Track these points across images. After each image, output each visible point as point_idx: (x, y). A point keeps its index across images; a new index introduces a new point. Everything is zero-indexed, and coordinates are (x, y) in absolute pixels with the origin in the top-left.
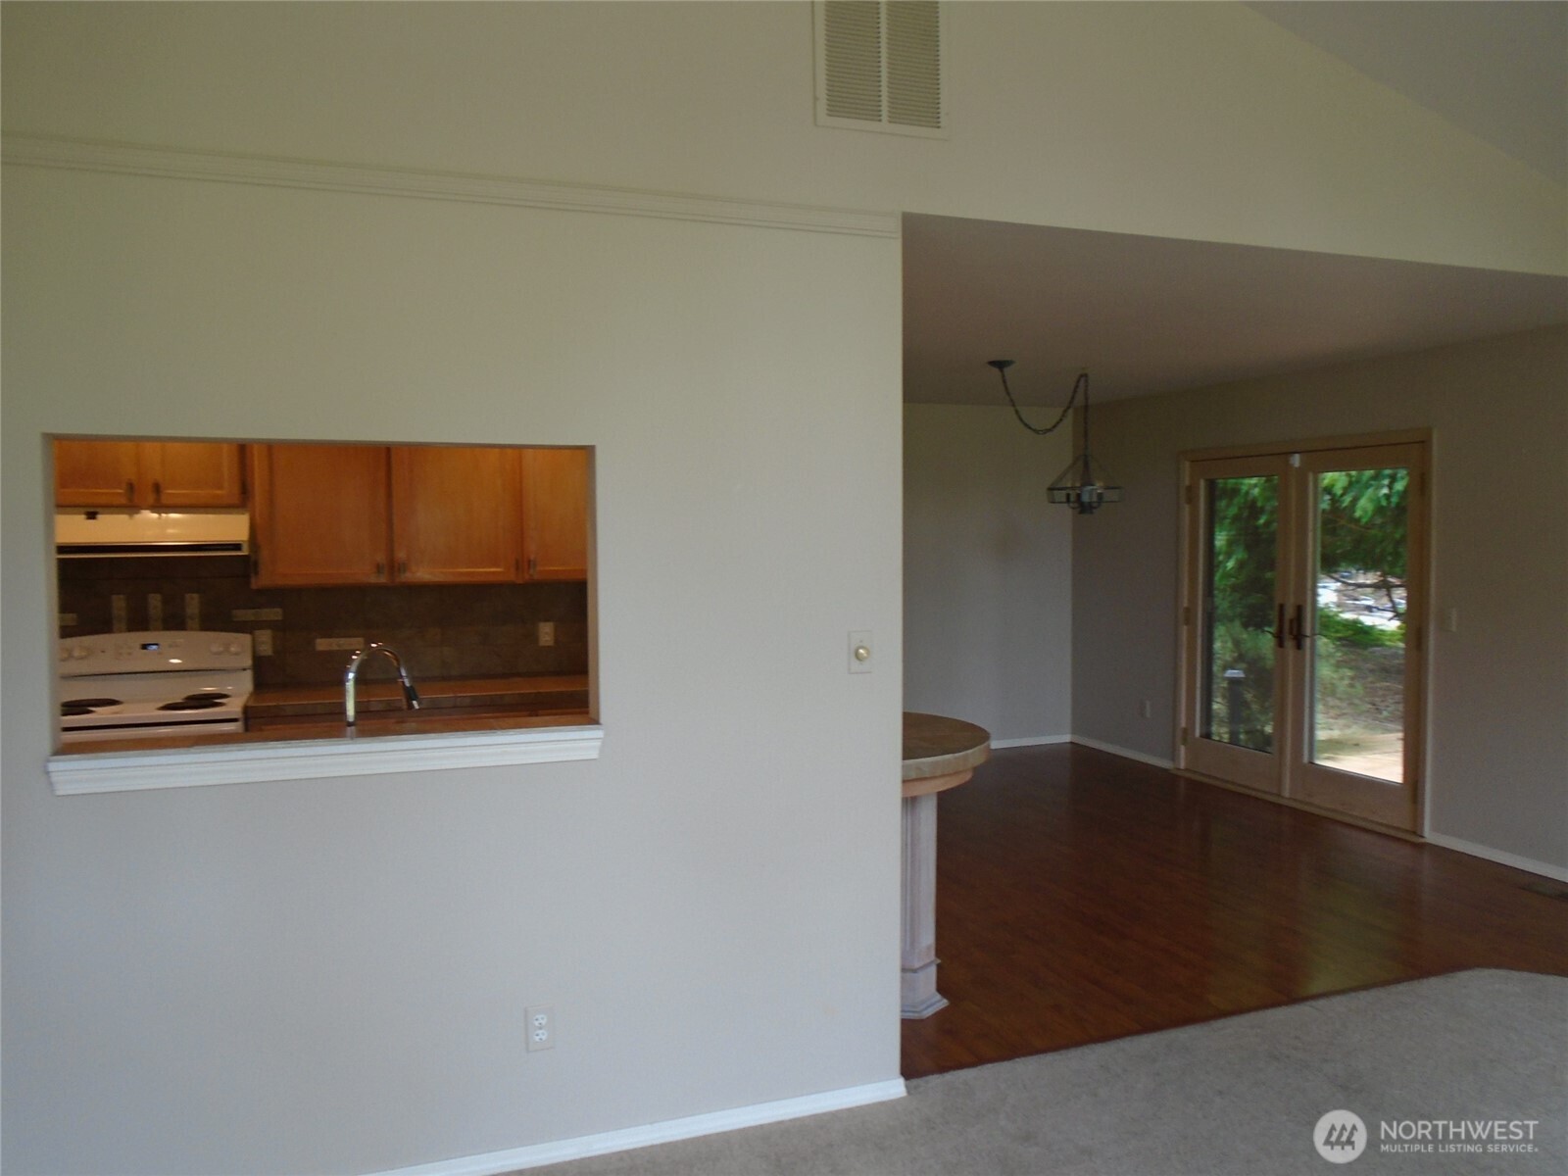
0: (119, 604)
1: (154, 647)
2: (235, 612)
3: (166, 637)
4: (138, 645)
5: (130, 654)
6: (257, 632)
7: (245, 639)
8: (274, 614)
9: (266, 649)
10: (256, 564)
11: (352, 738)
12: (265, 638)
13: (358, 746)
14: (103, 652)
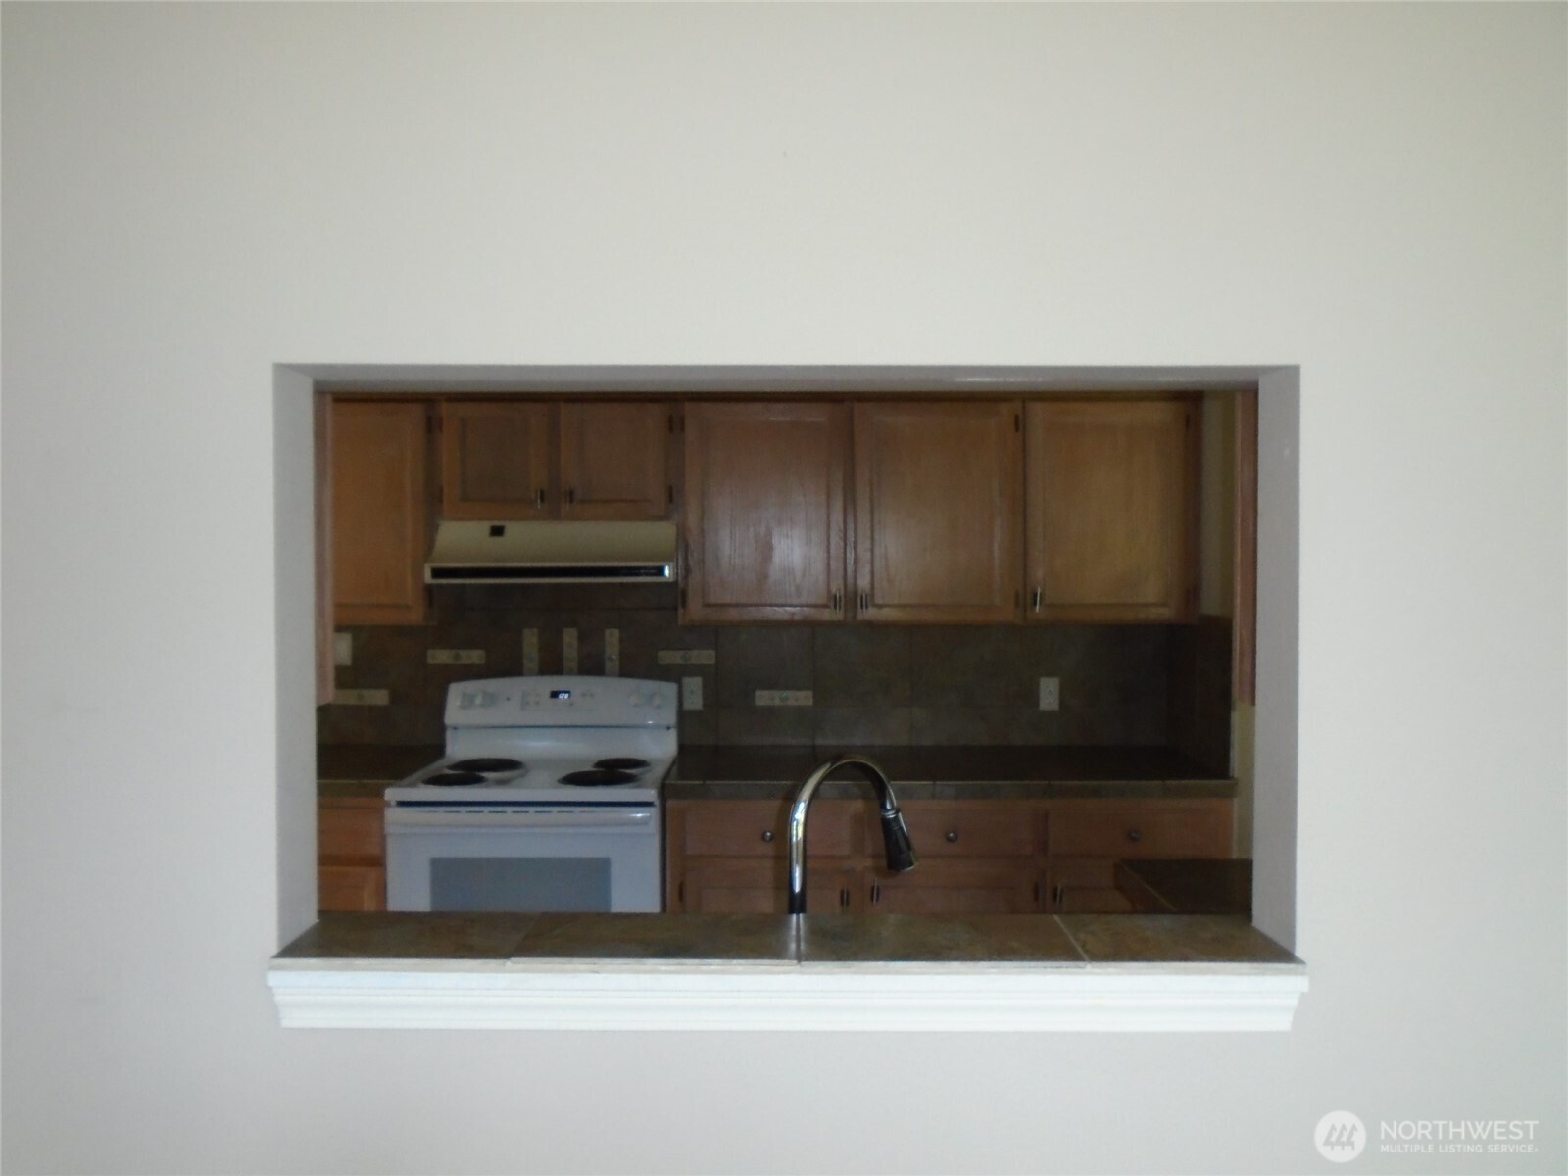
0: (531, 640)
1: (567, 696)
2: (661, 653)
3: (578, 684)
4: (547, 694)
5: (537, 703)
6: (687, 681)
7: (669, 689)
8: (705, 657)
9: (695, 701)
10: (684, 594)
11: (800, 958)
12: (694, 685)
13: (814, 978)
14: (508, 699)
